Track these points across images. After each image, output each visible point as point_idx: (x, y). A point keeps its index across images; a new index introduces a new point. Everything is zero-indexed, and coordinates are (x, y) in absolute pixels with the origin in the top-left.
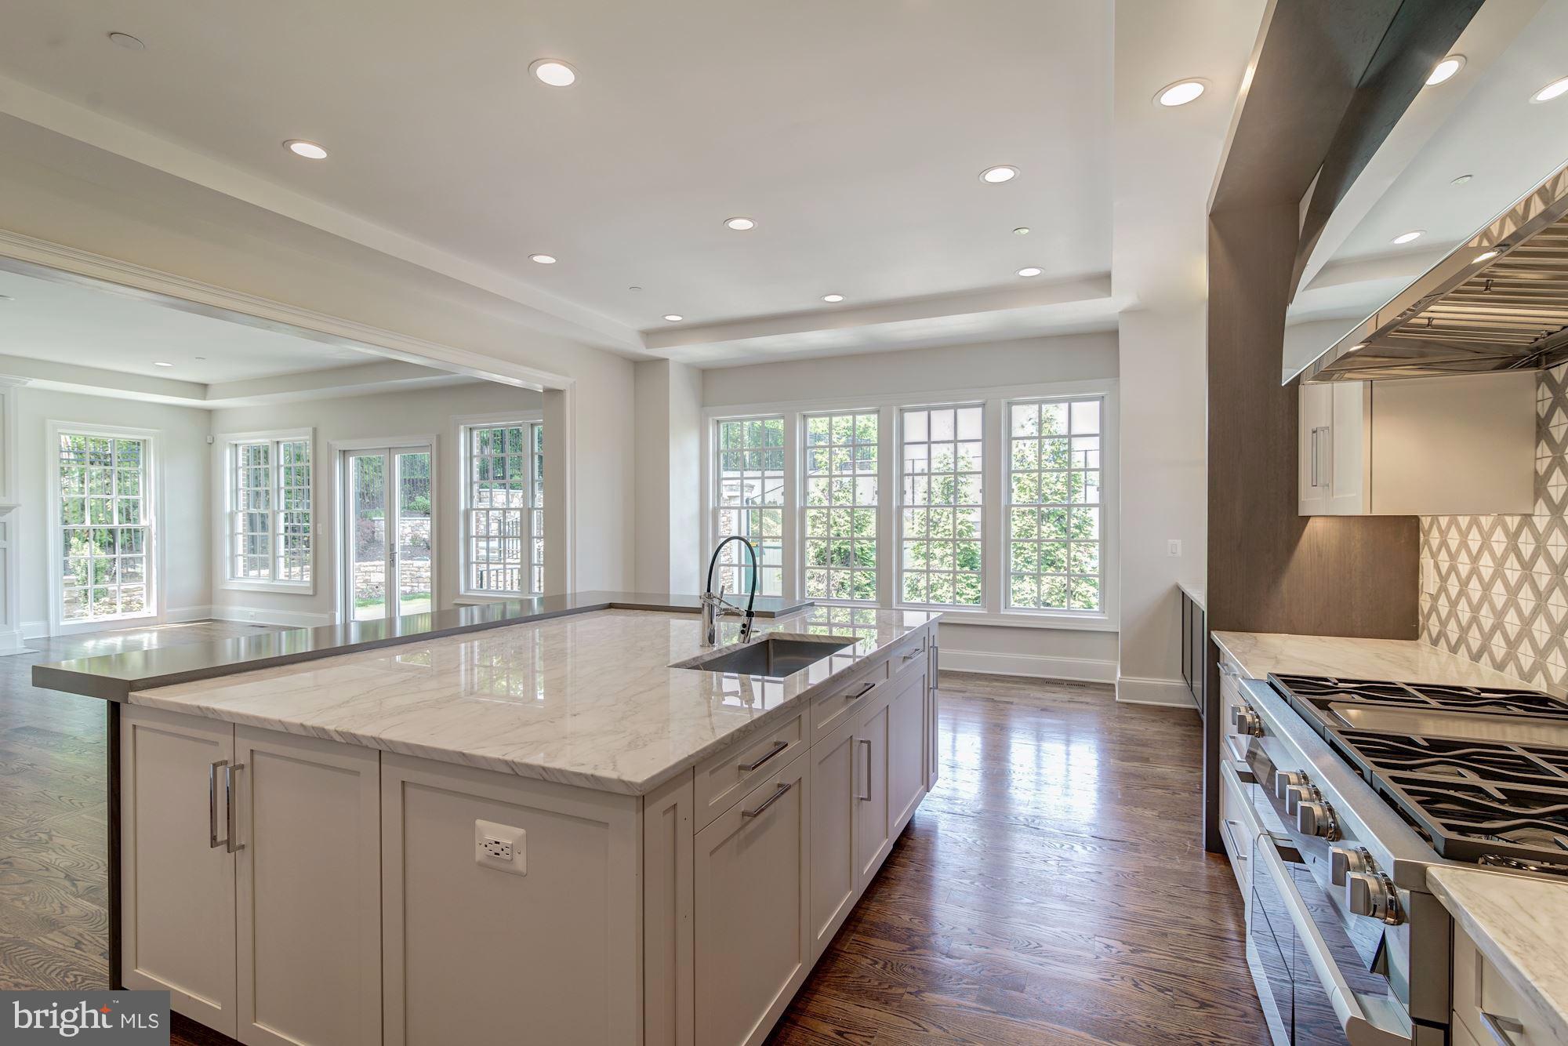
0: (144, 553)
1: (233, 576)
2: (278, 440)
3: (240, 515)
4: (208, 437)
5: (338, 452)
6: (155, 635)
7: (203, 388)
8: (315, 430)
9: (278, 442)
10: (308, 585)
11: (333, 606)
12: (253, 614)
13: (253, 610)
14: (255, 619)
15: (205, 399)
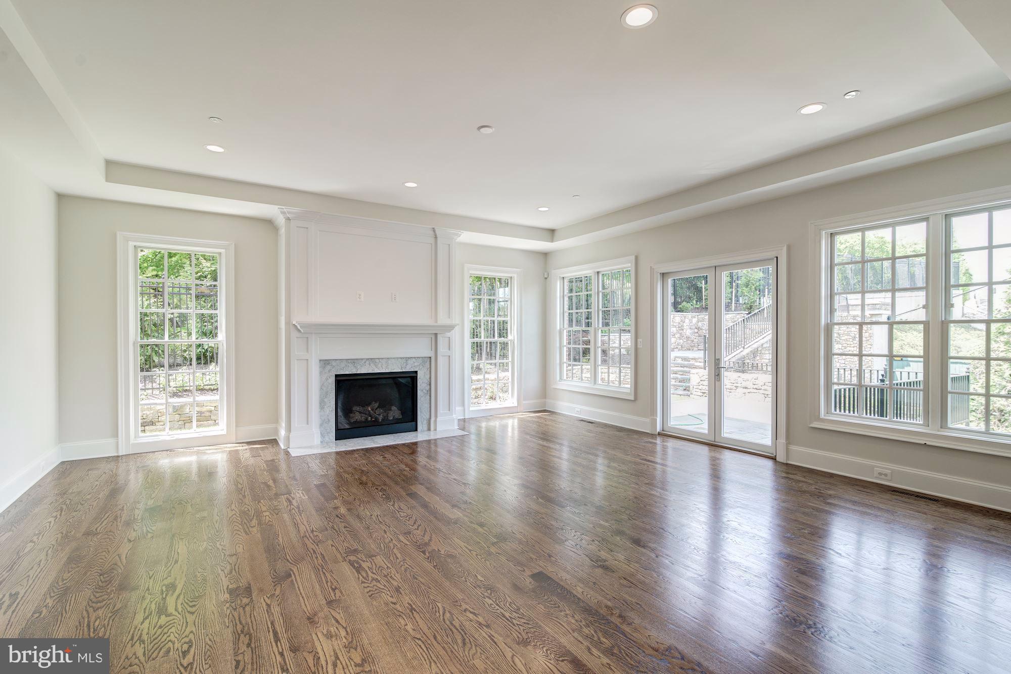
0: (510, 359)
1: (561, 378)
2: (598, 270)
3: (565, 331)
4: (545, 273)
5: (659, 274)
6: (516, 421)
7: (552, 233)
8: (637, 258)
9: (598, 272)
10: (628, 391)
11: (653, 412)
12: (579, 410)
13: (578, 407)
14: (580, 414)
15: (552, 242)
